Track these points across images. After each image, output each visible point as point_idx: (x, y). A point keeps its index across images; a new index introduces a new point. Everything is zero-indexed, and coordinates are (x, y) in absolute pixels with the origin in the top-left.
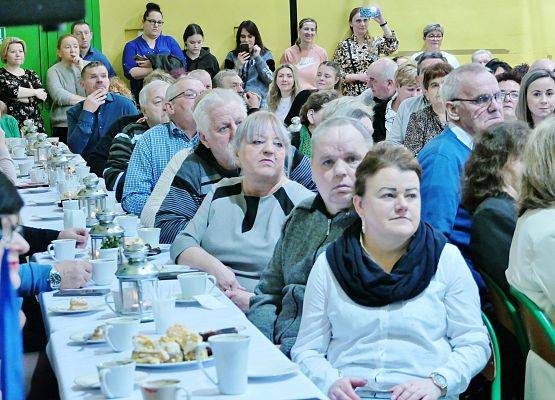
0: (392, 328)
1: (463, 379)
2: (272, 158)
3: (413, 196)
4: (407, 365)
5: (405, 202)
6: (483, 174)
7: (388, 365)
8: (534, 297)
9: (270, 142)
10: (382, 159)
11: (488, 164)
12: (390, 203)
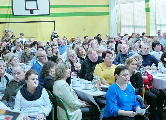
0: (34, 105)
1: (48, 113)
2: (3, 69)
3: (37, 79)
4: (37, 112)
5: (36, 81)
6: (46, 71)
7: (34, 112)
8: (59, 97)
9: (2, 66)
10: (31, 73)
11: (47, 69)
12: (33, 81)
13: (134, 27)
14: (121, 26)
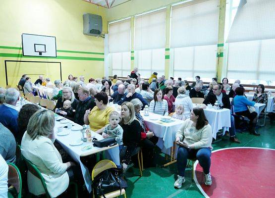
13: (122, 70)
14: (112, 70)
